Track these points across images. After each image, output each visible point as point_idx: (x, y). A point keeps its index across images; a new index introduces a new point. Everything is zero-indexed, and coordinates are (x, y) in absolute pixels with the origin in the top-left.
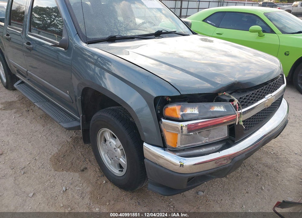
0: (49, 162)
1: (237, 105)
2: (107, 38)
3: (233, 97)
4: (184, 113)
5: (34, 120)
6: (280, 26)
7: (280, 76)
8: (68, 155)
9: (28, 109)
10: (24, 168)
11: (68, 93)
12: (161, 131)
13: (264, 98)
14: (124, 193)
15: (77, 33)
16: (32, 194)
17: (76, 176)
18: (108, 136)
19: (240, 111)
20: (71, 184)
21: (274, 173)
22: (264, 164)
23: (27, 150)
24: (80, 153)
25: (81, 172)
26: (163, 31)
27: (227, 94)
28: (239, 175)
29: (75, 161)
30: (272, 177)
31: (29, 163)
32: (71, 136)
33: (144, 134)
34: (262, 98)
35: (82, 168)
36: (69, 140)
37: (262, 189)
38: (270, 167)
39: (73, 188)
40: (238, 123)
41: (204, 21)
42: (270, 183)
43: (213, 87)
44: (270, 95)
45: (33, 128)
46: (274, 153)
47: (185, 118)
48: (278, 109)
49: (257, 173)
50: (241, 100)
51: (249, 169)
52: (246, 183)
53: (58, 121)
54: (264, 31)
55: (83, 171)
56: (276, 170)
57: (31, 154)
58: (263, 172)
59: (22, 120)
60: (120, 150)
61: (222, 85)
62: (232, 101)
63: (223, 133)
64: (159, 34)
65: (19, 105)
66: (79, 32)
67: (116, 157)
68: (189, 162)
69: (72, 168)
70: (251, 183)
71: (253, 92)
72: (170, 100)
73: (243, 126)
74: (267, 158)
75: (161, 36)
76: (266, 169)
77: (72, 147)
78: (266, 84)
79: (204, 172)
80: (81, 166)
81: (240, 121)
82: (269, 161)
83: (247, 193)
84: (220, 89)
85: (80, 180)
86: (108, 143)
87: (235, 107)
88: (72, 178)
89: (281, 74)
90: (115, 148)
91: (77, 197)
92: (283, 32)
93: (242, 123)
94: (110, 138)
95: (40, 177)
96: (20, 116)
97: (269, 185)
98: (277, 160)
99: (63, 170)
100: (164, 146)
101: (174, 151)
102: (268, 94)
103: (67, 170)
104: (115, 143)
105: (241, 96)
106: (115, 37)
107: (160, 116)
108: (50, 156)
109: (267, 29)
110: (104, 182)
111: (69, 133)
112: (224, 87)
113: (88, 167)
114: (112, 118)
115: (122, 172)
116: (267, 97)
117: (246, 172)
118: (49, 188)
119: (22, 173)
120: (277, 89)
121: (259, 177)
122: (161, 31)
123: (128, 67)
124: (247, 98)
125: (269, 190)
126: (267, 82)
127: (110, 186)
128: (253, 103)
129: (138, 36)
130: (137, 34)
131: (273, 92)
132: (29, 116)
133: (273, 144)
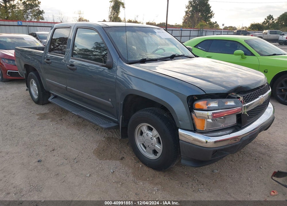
0: (93, 154)
1: (242, 101)
2: (140, 60)
3: (238, 96)
4: (208, 106)
5: (69, 127)
6: (258, 51)
7: (267, 84)
8: (106, 150)
9: (61, 118)
10: (75, 158)
11: (110, 100)
12: (192, 119)
13: (258, 98)
14: (158, 173)
15: (120, 57)
16: (89, 175)
17: (118, 162)
18: (145, 129)
19: (245, 105)
20: (116, 168)
21: (268, 158)
22: (259, 152)
23: (72, 147)
24: (115, 148)
25: (120, 160)
26: (176, 55)
27: (234, 94)
28: (241, 159)
29: (114, 153)
30: (267, 160)
31: (78, 156)
32: (104, 136)
33: (179, 123)
34: (257, 98)
35: (120, 157)
36: (104, 139)
37: (260, 168)
38: (264, 154)
39: (118, 171)
40: (244, 113)
41: (195, 47)
42: (266, 164)
43: (226, 89)
44: (262, 96)
45: (71, 132)
46: (266, 145)
47: (209, 109)
48: (267, 107)
49: (255, 158)
50: (244, 98)
51: (248, 155)
52: (248, 165)
53: (98, 124)
54: (245, 54)
55: (122, 159)
56: (269, 156)
57: (77, 149)
58: (259, 157)
59: (59, 127)
60: (156, 138)
61: (231, 88)
62: (239, 98)
63: (233, 121)
64: (173, 57)
65: (52, 116)
66: (121, 56)
67: (152, 144)
68: (212, 140)
69: (112, 157)
70: (251, 164)
71: (251, 93)
72: (197, 98)
73: (248, 115)
74: (261, 148)
75: (175, 58)
76: (261, 155)
77: (108, 143)
78: (258, 88)
79: (223, 147)
80: (119, 156)
81: (245, 111)
82: (263, 150)
83: (250, 170)
84: (230, 91)
85: (121, 165)
86: (144, 134)
87: (241, 101)
88: (115, 164)
89: (267, 83)
90: (151, 138)
91: (124, 176)
92: (261, 55)
93: (246, 113)
94: (147, 131)
95: (90, 164)
96: (56, 124)
97: (265, 165)
98: (269, 149)
99: (106, 159)
100: (195, 130)
101: (202, 132)
102: (260, 95)
103: (110, 159)
104: (152, 134)
105: (244, 96)
106: (145, 59)
107: (191, 109)
108: (93, 151)
109: (248, 53)
110: (141, 166)
111: (101, 134)
112: (232, 89)
113: (125, 157)
114: (151, 115)
115: (157, 156)
116: (260, 97)
117: (246, 157)
118: (100, 171)
119: (76, 162)
120: (265, 93)
121: (257, 161)
122: (175, 55)
123: (165, 78)
124: (248, 97)
125: (265, 169)
126: (259, 87)
127: (146, 168)
128: (251, 101)
129: (160, 58)
130: (159, 57)
131: (264, 94)
132: (63, 124)
133: (264, 139)
